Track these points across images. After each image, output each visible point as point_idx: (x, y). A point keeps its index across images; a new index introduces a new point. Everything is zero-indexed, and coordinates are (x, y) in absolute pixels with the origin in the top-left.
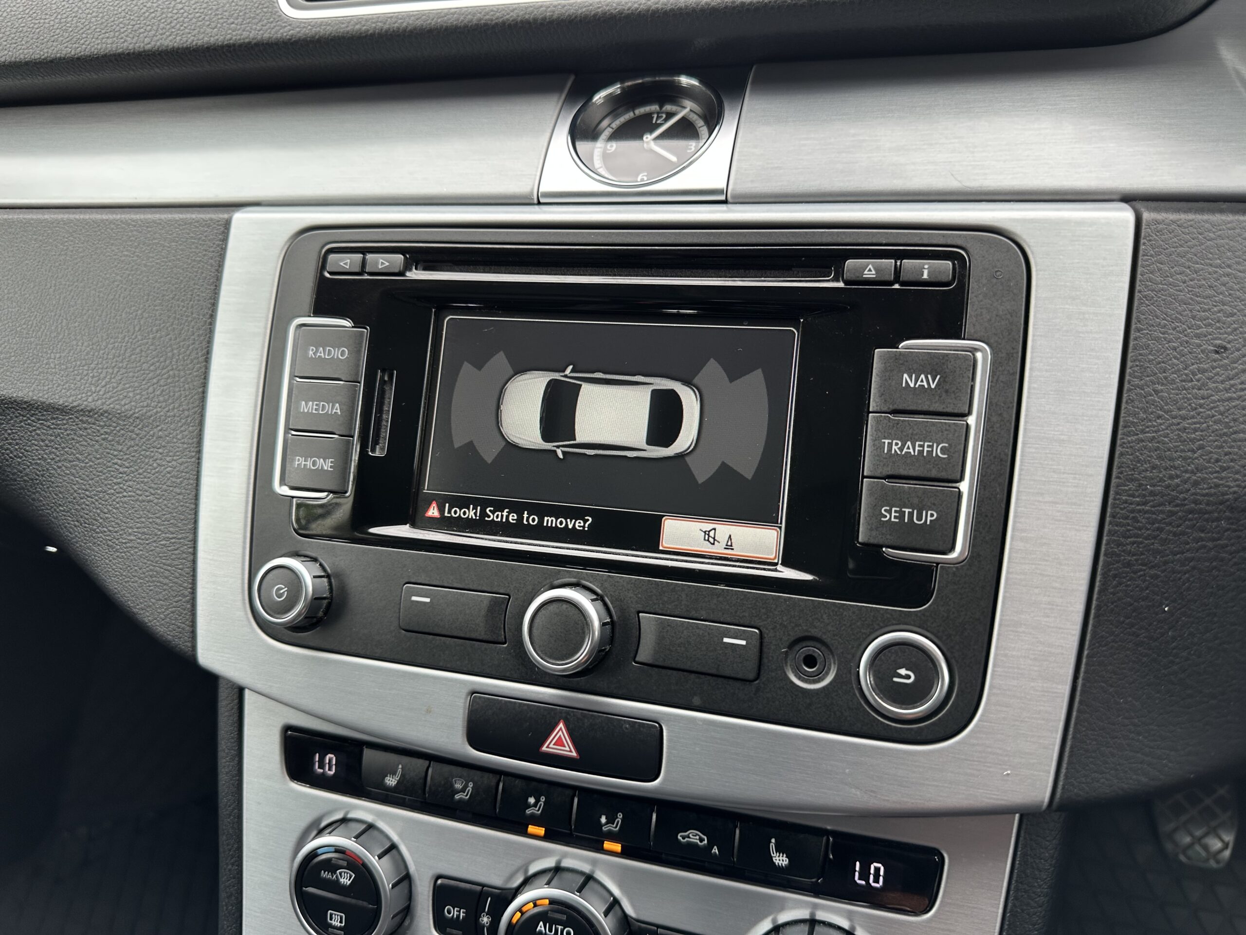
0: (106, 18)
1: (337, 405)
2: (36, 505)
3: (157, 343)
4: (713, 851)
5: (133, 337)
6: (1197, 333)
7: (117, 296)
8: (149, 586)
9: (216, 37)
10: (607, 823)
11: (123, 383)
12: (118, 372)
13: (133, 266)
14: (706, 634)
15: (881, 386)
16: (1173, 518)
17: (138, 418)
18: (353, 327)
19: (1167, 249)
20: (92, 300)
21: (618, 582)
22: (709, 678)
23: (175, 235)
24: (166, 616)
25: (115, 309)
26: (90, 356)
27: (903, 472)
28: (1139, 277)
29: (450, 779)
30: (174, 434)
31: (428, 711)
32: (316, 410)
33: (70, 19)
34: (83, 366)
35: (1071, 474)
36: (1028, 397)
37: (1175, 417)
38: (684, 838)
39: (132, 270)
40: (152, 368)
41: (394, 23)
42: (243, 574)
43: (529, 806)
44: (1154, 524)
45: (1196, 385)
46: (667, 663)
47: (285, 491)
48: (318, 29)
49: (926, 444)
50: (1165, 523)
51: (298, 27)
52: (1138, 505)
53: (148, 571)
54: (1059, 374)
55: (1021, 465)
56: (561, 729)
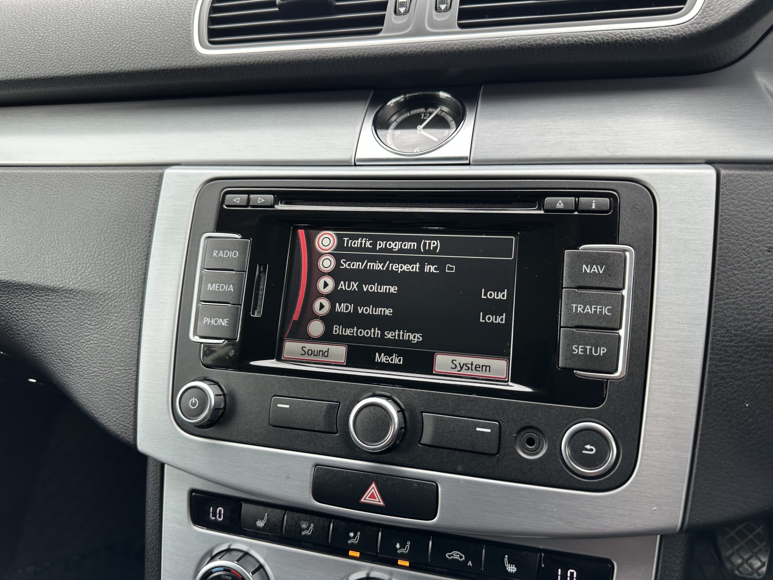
0: (87, 53)
1: (231, 286)
2: (32, 350)
3: (115, 248)
4: (469, 564)
5: (100, 244)
6: (756, 240)
7: (90, 220)
8: (107, 400)
9: (156, 65)
10: (400, 548)
11: (93, 273)
12: (89, 266)
13: (101, 201)
14: (465, 425)
15: (570, 272)
16: (749, 350)
17: (102, 294)
18: (241, 238)
19: (736, 191)
20: (74, 222)
21: (408, 393)
22: (467, 453)
23: (128, 182)
24: (117, 419)
25: (88, 227)
26: (72, 256)
27: (585, 324)
28: (720, 207)
29: (299, 522)
30: (125, 304)
31: (288, 478)
32: (218, 289)
33: (63, 54)
34: (67, 263)
35: (686, 324)
36: (658, 279)
37: (747, 289)
38: (450, 556)
39: (100, 204)
40: (112, 264)
41: (267, 58)
42: (168, 391)
43: (350, 538)
44: (737, 354)
45: (757, 270)
46: (441, 444)
47: (197, 339)
48: (219, 61)
49: (598, 307)
50: (744, 353)
51: (207, 59)
52: (727, 342)
53: (106, 391)
54: (676, 265)
55: (655, 319)
56: (373, 488)
